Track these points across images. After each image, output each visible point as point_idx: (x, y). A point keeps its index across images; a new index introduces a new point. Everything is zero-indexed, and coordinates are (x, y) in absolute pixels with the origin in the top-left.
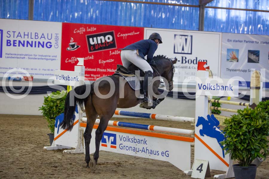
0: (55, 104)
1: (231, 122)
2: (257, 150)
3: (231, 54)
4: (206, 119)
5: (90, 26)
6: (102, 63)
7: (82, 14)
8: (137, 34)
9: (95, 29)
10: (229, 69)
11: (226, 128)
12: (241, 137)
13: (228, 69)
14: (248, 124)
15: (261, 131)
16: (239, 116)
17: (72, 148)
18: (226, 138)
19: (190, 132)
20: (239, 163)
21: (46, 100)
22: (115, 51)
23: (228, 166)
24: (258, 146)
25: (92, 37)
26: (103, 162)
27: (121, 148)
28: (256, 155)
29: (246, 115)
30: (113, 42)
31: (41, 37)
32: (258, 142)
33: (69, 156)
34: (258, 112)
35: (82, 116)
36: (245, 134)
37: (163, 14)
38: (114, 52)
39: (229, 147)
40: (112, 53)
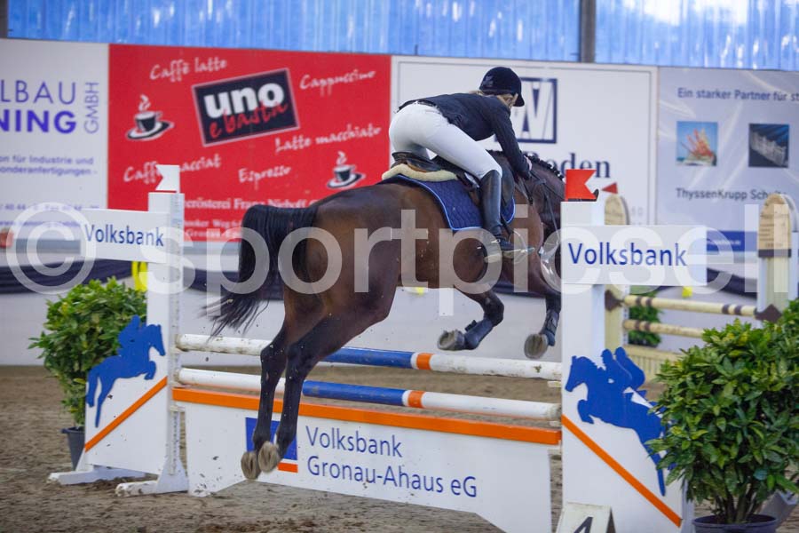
0: (86, 326)
1: (683, 373)
2: (773, 467)
3: (690, 139)
4: (599, 363)
5: (205, 54)
6: (251, 179)
7: (176, 13)
8: (368, 79)
9: (223, 64)
10: (684, 192)
11: (667, 394)
12: (718, 424)
13: (681, 192)
14: (741, 379)
15: (786, 401)
16: (710, 350)
17: (147, 474)
18: (667, 427)
19: (544, 411)
20: (714, 511)
21: (54, 313)
22: (295, 138)
23: (679, 524)
24: (777, 452)
25: (215, 90)
26: (254, 522)
27: (315, 470)
28: (771, 483)
29: (734, 346)
30: (286, 106)
31: (38, 96)
32: (777, 440)
33: (136, 503)
34: (775, 338)
35: (180, 364)
36: (731, 411)
37: (455, 6)
38: (291, 141)
39: (677, 458)
40: (282, 144)
